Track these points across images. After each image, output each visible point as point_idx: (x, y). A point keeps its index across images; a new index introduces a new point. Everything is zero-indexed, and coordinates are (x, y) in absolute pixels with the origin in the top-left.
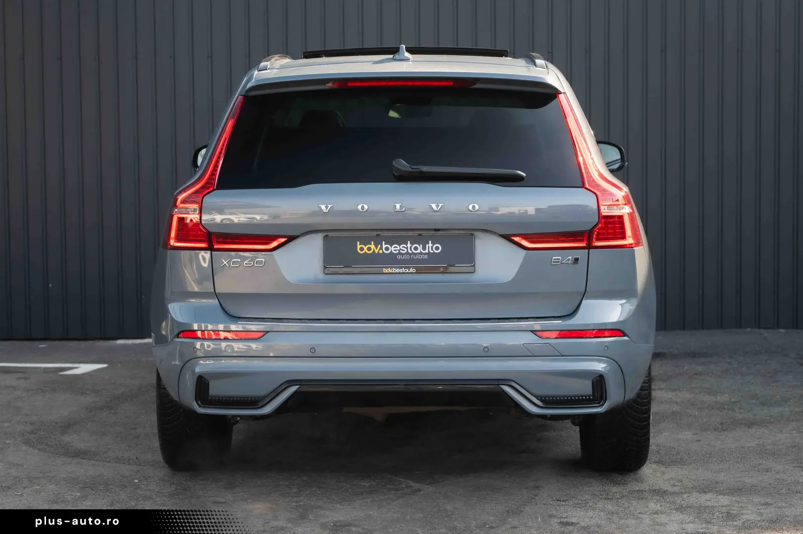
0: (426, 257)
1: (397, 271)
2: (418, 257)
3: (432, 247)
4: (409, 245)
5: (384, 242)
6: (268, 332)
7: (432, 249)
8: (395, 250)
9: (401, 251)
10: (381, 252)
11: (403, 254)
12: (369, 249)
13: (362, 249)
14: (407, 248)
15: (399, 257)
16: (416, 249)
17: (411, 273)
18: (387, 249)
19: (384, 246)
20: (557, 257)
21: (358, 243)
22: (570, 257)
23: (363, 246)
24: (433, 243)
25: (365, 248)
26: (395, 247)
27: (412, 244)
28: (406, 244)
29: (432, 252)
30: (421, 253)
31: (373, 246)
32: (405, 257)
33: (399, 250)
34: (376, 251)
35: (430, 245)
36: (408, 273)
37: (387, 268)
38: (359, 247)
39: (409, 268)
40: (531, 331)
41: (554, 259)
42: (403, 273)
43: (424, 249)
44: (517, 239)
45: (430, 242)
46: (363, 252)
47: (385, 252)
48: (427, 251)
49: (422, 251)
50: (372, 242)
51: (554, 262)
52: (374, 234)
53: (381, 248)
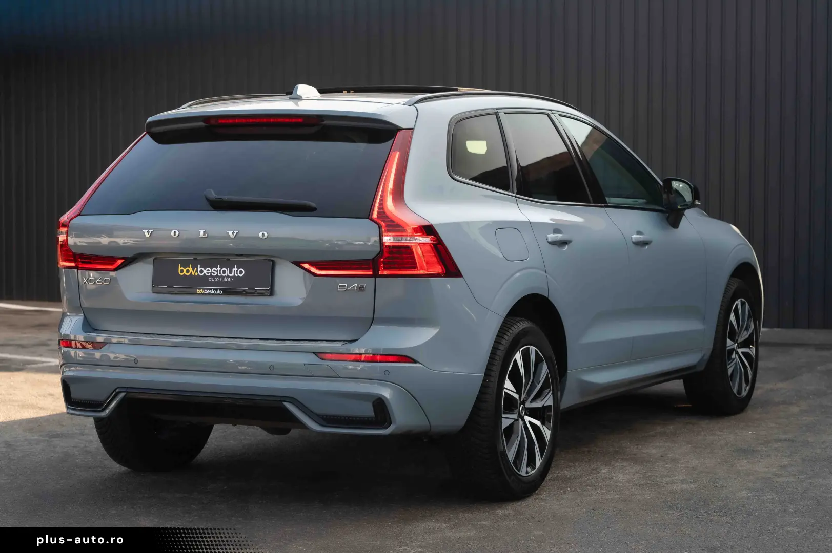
0: (232, 280)
1: (208, 292)
2: (225, 280)
3: (237, 271)
4: (219, 269)
5: (199, 266)
6: (107, 343)
7: (237, 274)
8: (208, 273)
9: (212, 274)
10: (196, 274)
11: (214, 277)
12: (188, 271)
13: (183, 271)
14: (217, 271)
15: (211, 279)
16: (224, 272)
17: (218, 294)
18: (201, 272)
19: (199, 269)
20: (343, 284)
21: (180, 265)
22: (356, 285)
23: (183, 268)
24: (238, 268)
25: (185, 270)
26: (207, 270)
27: (221, 268)
28: (217, 268)
29: (236, 275)
30: (228, 277)
31: (190, 269)
32: (215, 279)
33: (211, 273)
34: (193, 274)
35: (236, 269)
36: (216, 294)
37: (200, 289)
38: (180, 269)
39: (217, 290)
40: (314, 353)
41: (340, 286)
42: (212, 294)
43: (231, 273)
44: (306, 266)
45: (236, 266)
46: (183, 274)
47: (200, 274)
48: (232, 275)
49: (229, 275)
50: (190, 265)
51: (339, 288)
52: (192, 257)
53: (197, 271)
